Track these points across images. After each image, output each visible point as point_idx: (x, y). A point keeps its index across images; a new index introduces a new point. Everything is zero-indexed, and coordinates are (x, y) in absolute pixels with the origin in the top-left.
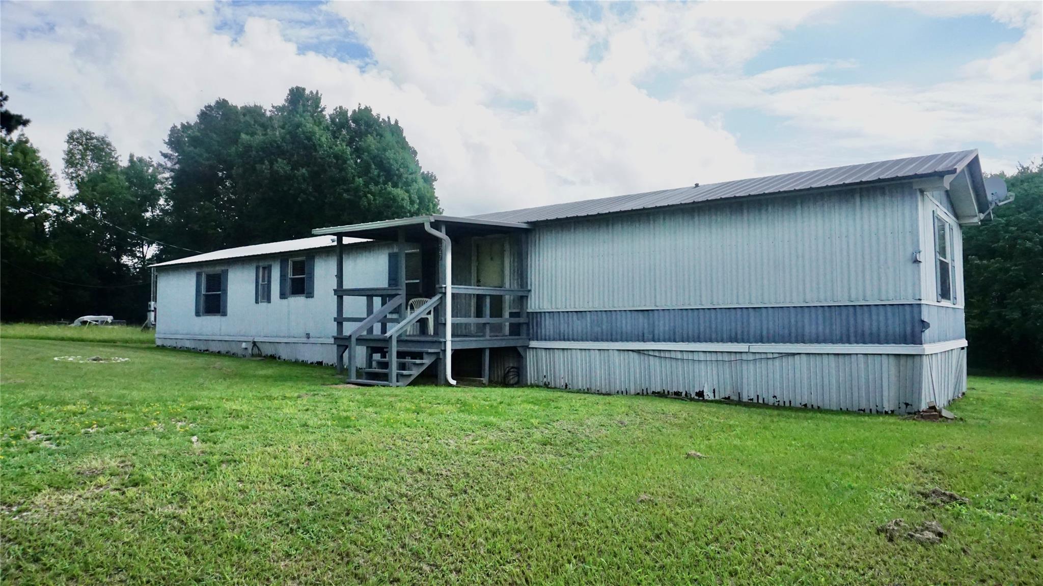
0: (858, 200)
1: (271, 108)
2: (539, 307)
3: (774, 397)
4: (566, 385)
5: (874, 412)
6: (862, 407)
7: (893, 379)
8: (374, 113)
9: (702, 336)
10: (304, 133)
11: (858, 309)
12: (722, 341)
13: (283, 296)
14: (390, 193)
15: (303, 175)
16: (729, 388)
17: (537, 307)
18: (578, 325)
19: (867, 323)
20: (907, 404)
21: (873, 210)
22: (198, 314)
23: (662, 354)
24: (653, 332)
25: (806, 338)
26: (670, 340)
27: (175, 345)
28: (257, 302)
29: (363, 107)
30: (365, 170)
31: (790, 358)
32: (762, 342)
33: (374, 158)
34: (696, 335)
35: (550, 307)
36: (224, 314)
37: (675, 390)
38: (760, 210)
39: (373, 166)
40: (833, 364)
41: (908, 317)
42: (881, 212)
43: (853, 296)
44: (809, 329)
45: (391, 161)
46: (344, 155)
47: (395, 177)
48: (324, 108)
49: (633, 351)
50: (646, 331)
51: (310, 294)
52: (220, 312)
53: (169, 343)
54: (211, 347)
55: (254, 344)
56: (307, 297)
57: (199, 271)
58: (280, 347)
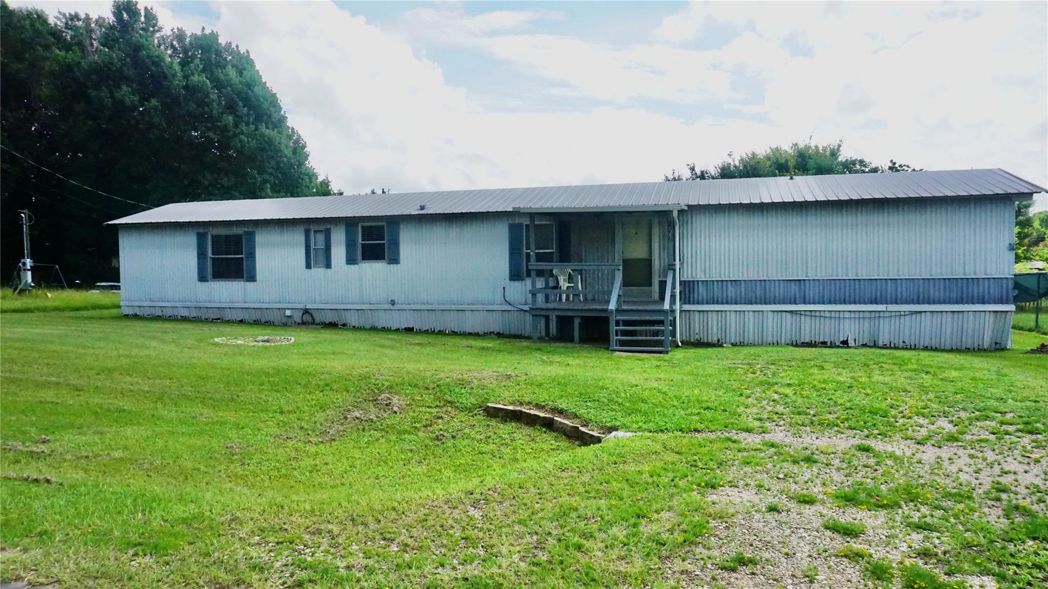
0: (973, 206)
1: (58, 14)
2: (692, 277)
3: (904, 342)
4: (719, 341)
5: (976, 349)
6: (968, 347)
7: (991, 326)
8: (222, 40)
9: (847, 299)
10: (149, 57)
11: (970, 280)
12: (865, 303)
13: (351, 260)
14: (263, 135)
15: (155, 108)
16: (866, 336)
17: (690, 276)
18: (731, 291)
19: (975, 291)
20: (996, 343)
21: (983, 213)
22: (202, 278)
23: (813, 314)
24: (805, 296)
25: (931, 300)
26: (819, 303)
27: (160, 314)
28: (308, 266)
29: (207, 32)
30: (231, 108)
31: (918, 315)
32: (897, 303)
33: (239, 94)
34: (842, 298)
35: (703, 276)
36: (252, 278)
37: (822, 340)
38: (898, 208)
39: (241, 104)
40: (949, 320)
41: (1004, 286)
42: (989, 214)
43: (967, 271)
44: (933, 293)
45: (262, 100)
46: (204, 87)
47: (266, 117)
48: (161, 28)
49: (786, 311)
50: (797, 295)
51: (395, 260)
52: (243, 277)
53: (148, 312)
54: (228, 315)
55: (306, 311)
56: (389, 263)
57: (201, 230)
58: (348, 314)
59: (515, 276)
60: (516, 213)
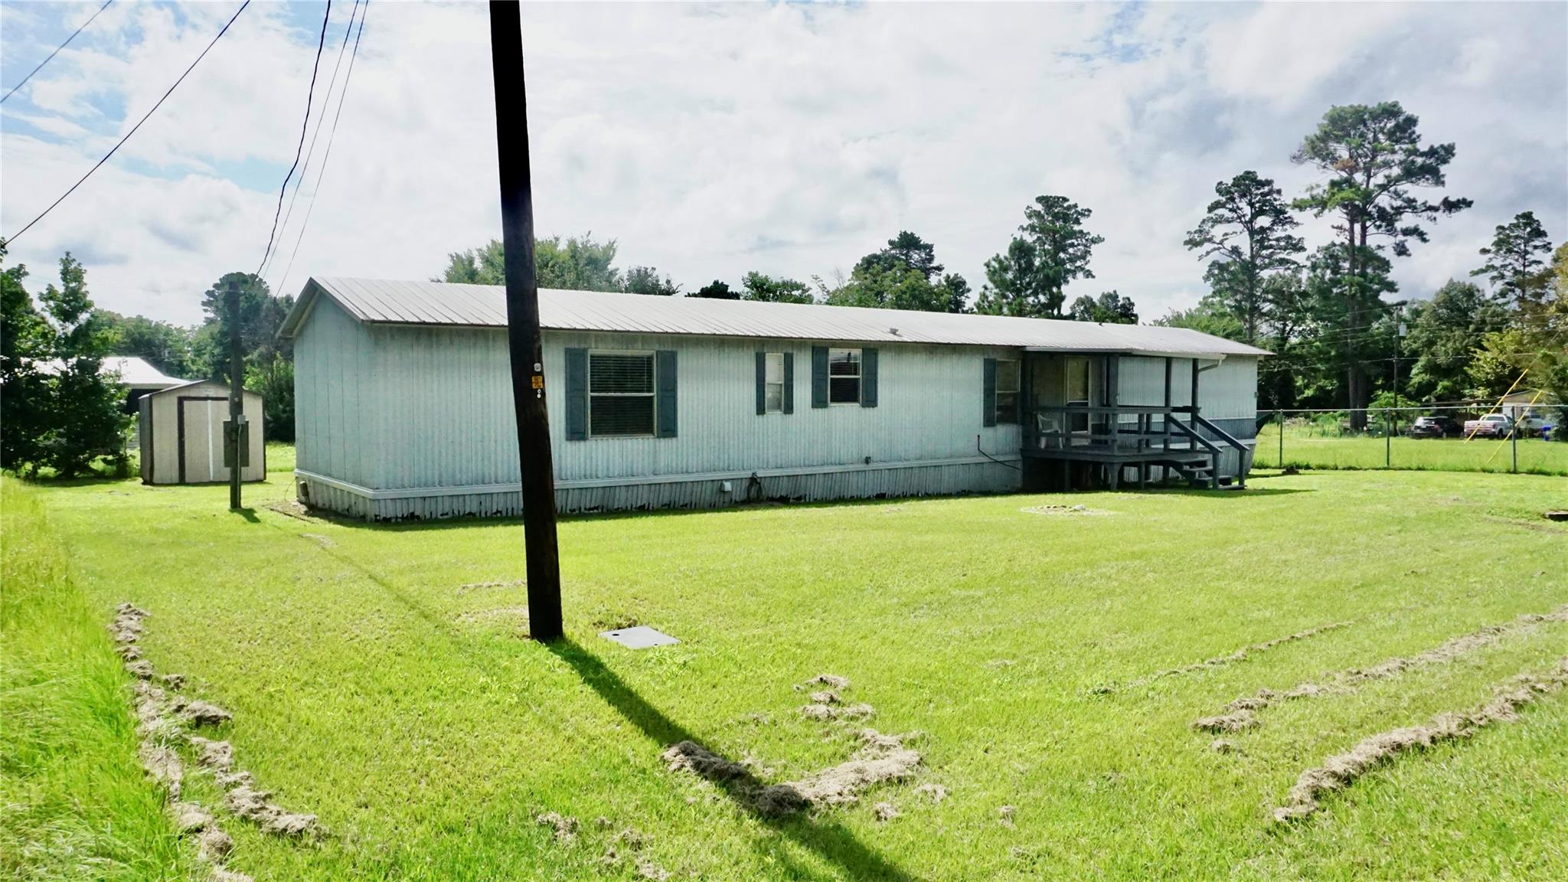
13: (819, 402)
22: (572, 435)
27: (475, 509)
28: (760, 411)
51: (871, 401)
52: (652, 432)
53: (445, 507)
54: (621, 500)
55: (754, 480)
56: (863, 406)
57: (574, 345)
58: (811, 481)
59: (989, 422)
60: (994, 348)
